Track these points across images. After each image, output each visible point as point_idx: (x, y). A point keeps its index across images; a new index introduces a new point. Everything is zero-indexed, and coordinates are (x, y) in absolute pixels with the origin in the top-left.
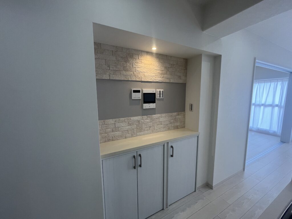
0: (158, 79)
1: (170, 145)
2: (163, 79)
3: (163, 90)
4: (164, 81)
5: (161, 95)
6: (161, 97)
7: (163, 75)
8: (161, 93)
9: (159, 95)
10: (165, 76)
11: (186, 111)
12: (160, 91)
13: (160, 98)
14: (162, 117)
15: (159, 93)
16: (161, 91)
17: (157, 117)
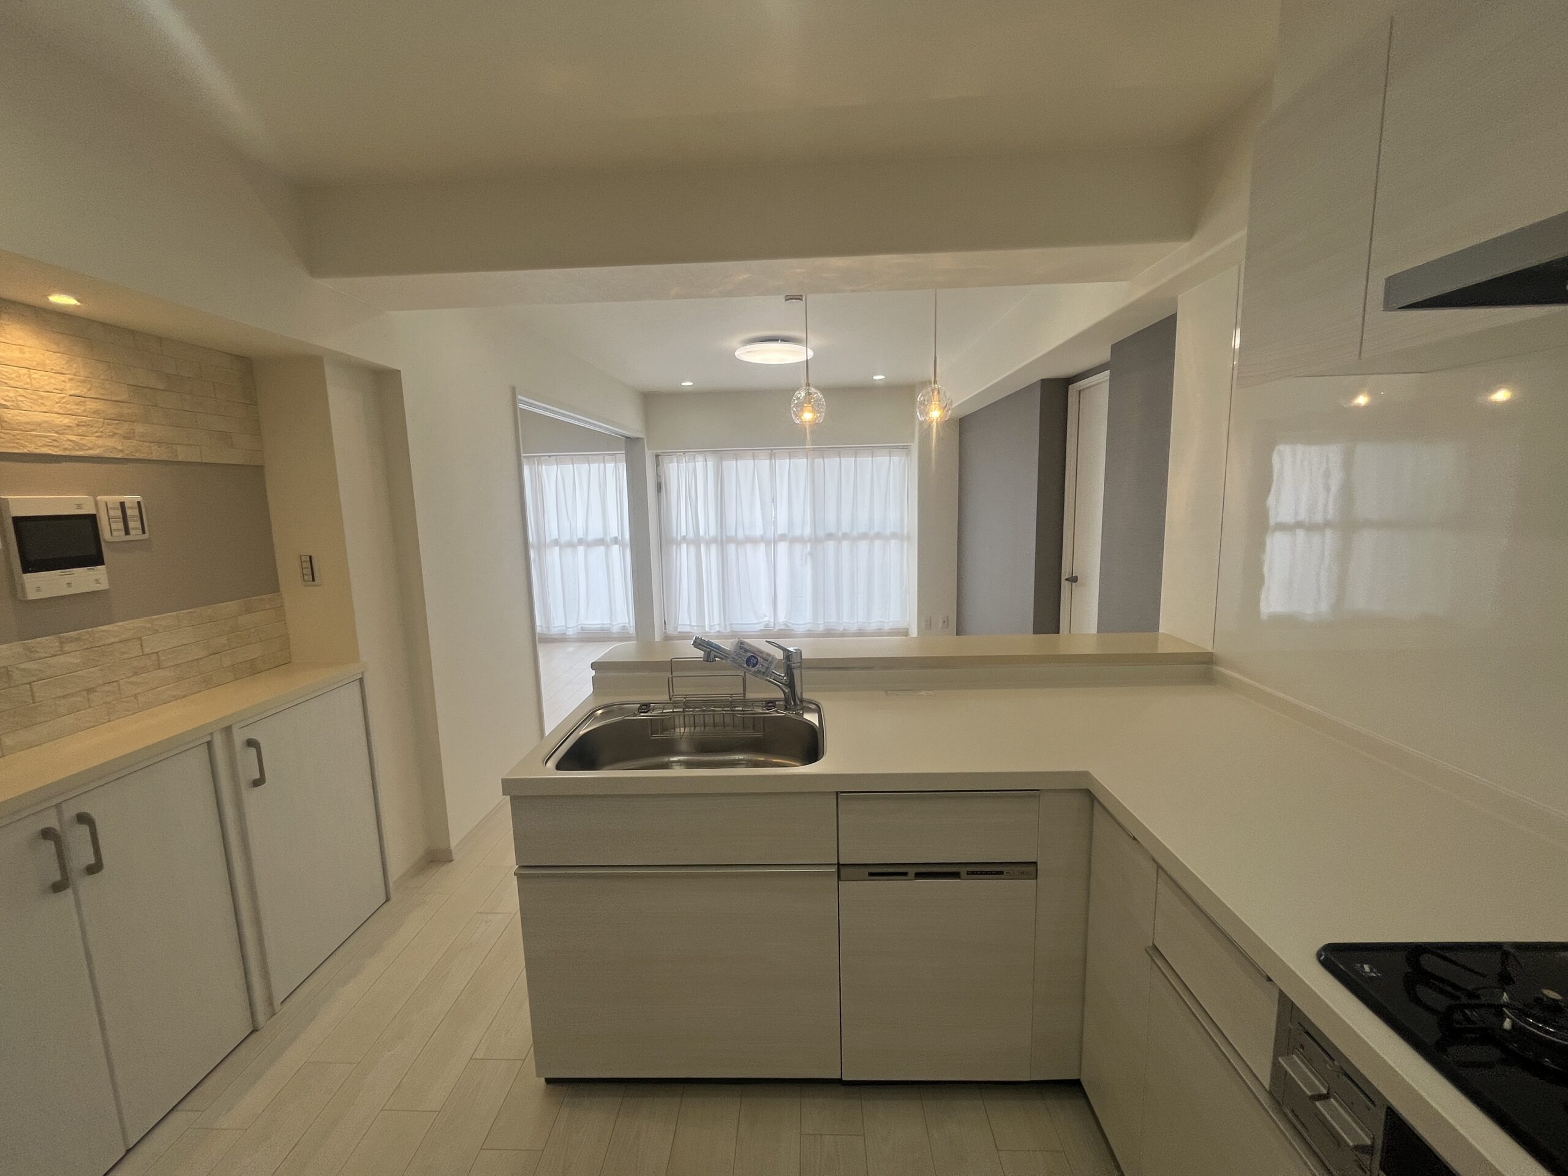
0: (100, 442)
1: (239, 737)
2: (127, 442)
3: (138, 498)
4: (138, 456)
5: (134, 524)
6: (135, 533)
7: (125, 428)
8: (129, 512)
9: (121, 525)
10: (140, 429)
11: (282, 589)
12: (122, 504)
13: (128, 538)
14: (157, 632)
15: (119, 513)
16: (127, 505)
17: (124, 637)
